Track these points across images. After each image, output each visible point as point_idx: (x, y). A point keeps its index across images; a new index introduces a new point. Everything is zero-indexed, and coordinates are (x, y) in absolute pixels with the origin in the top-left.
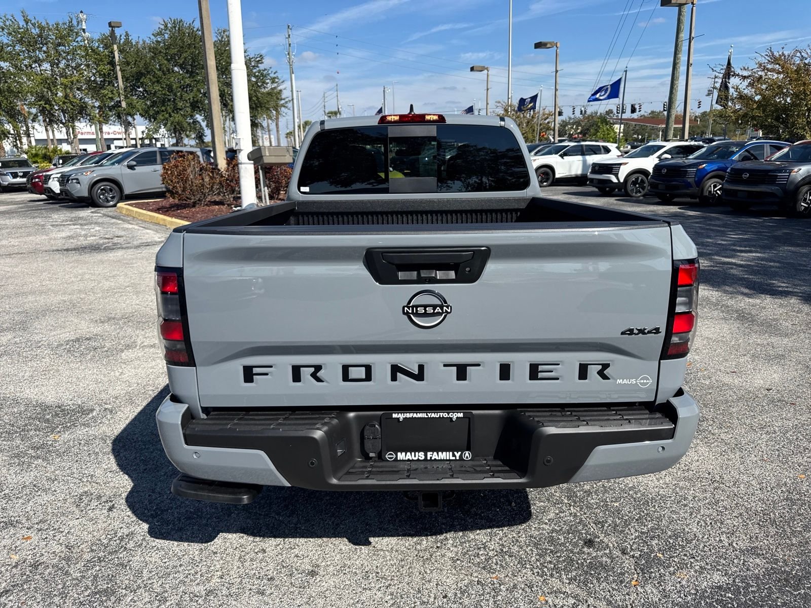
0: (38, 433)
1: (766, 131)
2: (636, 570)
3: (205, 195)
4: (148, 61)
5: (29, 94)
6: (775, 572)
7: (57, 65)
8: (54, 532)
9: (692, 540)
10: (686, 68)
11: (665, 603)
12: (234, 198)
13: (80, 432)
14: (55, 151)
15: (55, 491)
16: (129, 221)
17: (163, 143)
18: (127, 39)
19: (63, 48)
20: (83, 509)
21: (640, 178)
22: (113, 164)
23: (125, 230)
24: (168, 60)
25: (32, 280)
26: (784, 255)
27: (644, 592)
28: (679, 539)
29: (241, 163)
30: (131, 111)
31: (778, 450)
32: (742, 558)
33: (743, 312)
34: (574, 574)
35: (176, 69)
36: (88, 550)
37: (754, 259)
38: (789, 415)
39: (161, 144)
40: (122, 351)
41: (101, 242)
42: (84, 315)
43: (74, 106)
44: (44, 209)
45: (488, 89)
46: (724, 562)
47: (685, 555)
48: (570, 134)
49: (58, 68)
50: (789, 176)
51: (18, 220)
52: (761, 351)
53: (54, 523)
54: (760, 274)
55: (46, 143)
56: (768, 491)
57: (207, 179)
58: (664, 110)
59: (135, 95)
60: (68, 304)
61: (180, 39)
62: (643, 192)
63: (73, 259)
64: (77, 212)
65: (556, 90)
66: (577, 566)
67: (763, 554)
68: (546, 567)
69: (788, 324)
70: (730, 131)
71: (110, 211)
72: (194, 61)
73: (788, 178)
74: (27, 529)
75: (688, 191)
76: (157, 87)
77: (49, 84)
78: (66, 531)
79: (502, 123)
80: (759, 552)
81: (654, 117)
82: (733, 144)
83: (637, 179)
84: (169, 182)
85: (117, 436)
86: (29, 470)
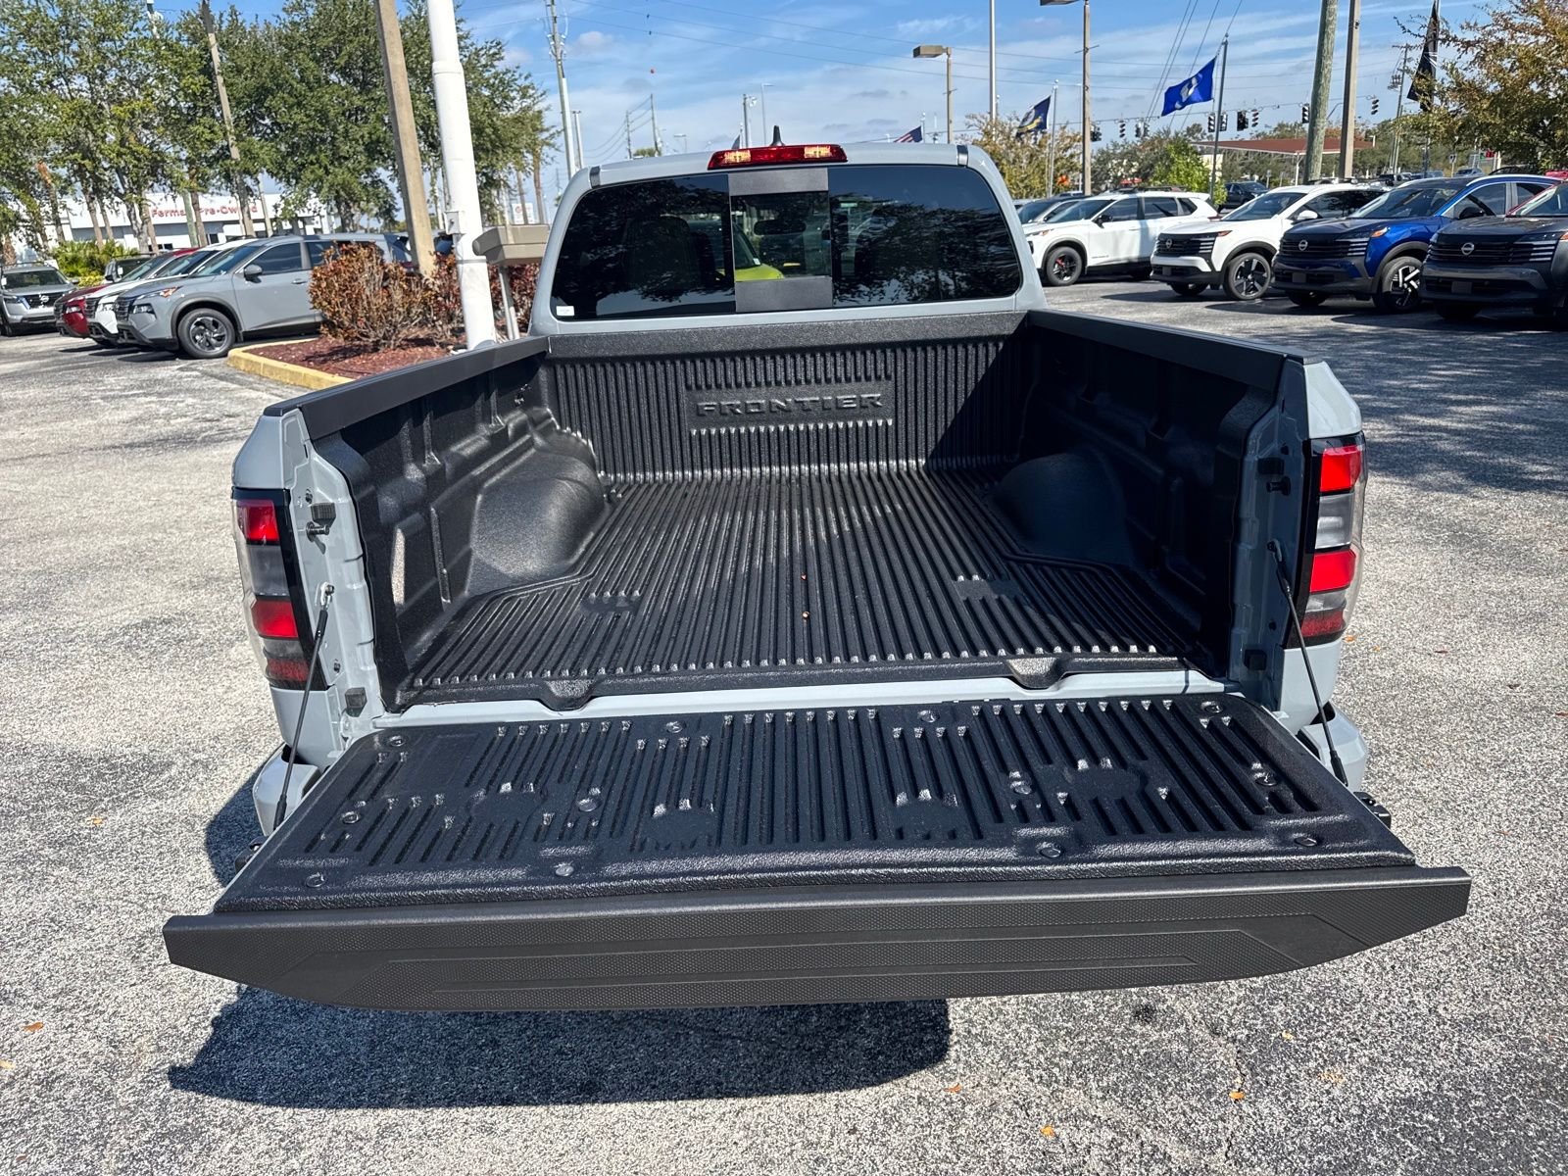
0: (62, 813)
1: (1509, 156)
2: (1239, 1069)
3: (395, 327)
4: (277, 64)
5: (50, 140)
6: (1524, 1067)
7: (102, 78)
8: (86, 1013)
9: (1354, 1003)
10: (1346, 33)
11: (1297, 1136)
12: (452, 330)
13: (144, 810)
14: (109, 251)
15: (92, 930)
16: (251, 383)
17: (319, 226)
18: (234, 21)
19: (110, 44)
20: (145, 964)
21: (1255, 262)
22: (217, 272)
23: (243, 403)
24: (315, 60)
25: (61, 508)
26: (1547, 407)
27: (1255, 1114)
28: (1328, 1001)
29: (462, 262)
30: (249, 165)
31: (1532, 812)
32: (1456, 1039)
33: (1461, 529)
34: (1113, 1078)
35: (333, 77)
36: (152, 1049)
37: (1484, 418)
38: (1554, 738)
39: (316, 230)
40: (231, 644)
41: (197, 427)
42: (160, 574)
43: (139, 160)
44: (89, 366)
45: (949, 93)
46: (1420, 1048)
47: (1340, 1035)
48: (1115, 177)
49: (103, 85)
50: (1556, 245)
51: (37, 390)
52: (1497, 607)
53: (87, 995)
54: (1497, 448)
55: (92, 235)
56: (1510, 898)
57: (398, 296)
58: (1304, 121)
59: (257, 132)
60: (130, 552)
61: (336, 17)
62: (1261, 290)
63: (142, 463)
64: (152, 371)
65: (1085, 88)
66: (1120, 1061)
67: (1499, 1030)
68: (1057, 1065)
69: (1554, 549)
70: (1438, 159)
71: (215, 366)
72: (367, 61)
73: (1554, 251)
74: (36, 1007)
75: (1352, 285)
76: (298, 116)
77: (88, 118)
78: (111, 1011)
79: (963, 159)
80: (1490, 1025)
81: (1284, 137)
82: (1442, 184)
83: (1249, 263)
84: (325, 303)
85: (216, 816)
86: (43, 888)
